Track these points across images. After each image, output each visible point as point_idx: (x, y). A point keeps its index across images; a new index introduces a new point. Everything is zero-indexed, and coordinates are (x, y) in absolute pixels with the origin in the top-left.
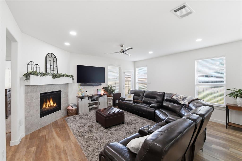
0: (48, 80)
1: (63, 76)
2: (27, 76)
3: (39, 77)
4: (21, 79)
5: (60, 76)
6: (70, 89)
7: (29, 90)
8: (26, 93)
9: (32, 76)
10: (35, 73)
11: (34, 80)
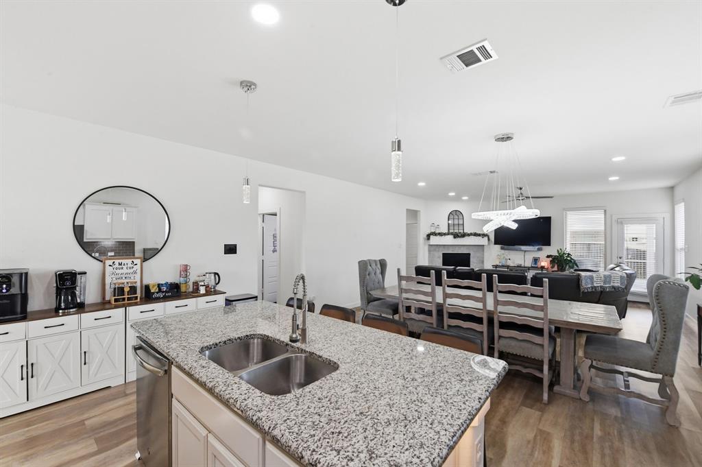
0: (449, 240)
1: (469, 235)
2: (428, 236)
3: (438, 237)
4: (424, 238)
5: (464, 235)
6: (486, 254)
7: (432, 249)
8: (429, 251)
9: (431, 236)
10: (435, 234)
11: (435, 240)
